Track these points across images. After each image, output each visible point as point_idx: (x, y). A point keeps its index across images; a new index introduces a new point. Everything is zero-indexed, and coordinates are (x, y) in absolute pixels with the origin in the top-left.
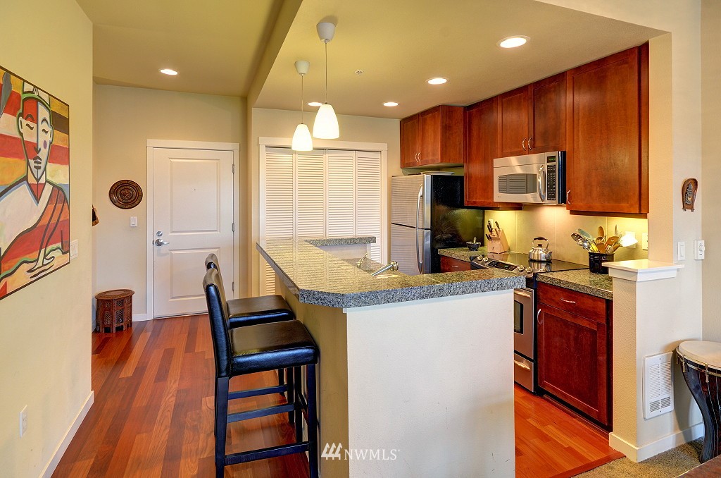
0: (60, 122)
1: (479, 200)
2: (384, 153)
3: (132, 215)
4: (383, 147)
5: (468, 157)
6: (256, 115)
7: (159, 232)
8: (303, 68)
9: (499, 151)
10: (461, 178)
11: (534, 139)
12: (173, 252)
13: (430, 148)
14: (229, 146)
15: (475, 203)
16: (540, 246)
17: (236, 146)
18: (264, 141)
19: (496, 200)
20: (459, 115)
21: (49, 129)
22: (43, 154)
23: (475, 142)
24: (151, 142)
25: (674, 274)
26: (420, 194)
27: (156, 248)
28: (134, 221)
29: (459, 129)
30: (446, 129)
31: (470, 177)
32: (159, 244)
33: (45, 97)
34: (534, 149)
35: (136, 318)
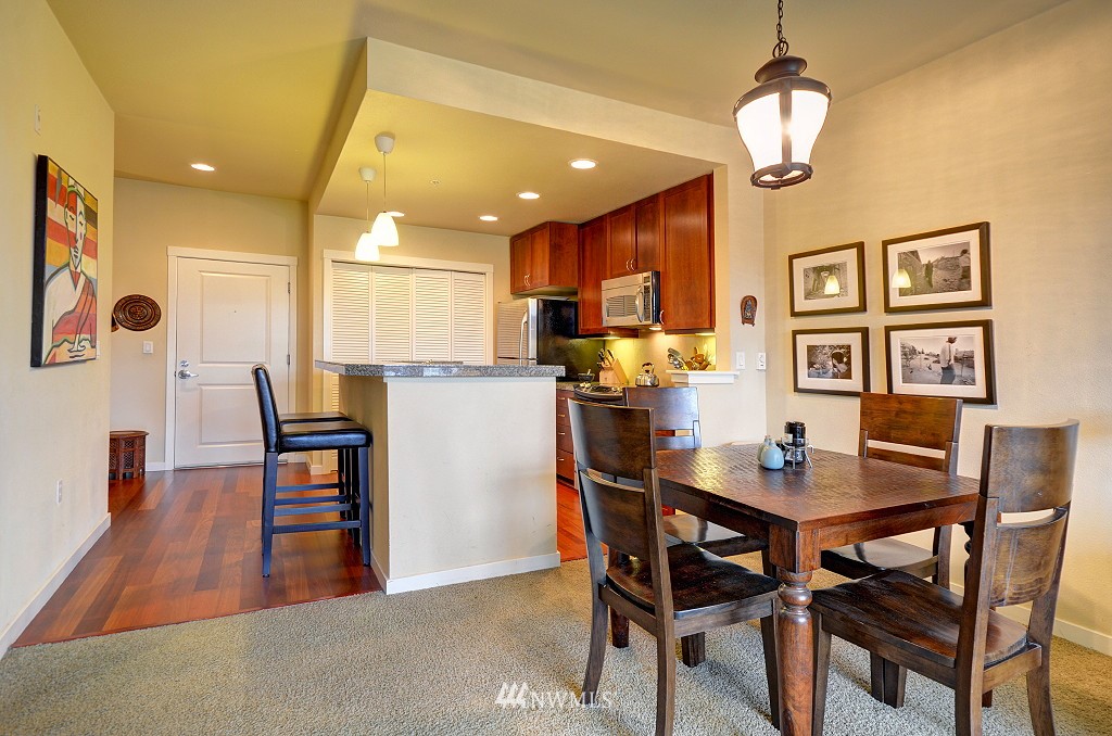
0: (91, 217)
1: (592, 326)
2: (490, 276)
3: (146, 338)
4: (488, 268)
5: (582, 281)
6: (318, 222)
7: (184, 362)
8: (368, 175)
9: (608, 273)
10: (576, 303)
11: (636, 260)
12: (203, 388)
13: (539, 271)
14: (284, 259)
15: (588, 330)
16: (648, 371)
17: (293, 261)
18: (329, 254)
19: (605, 324)
20: (572, 234)
21: (84, 222)
22: (80, 244)
23: (588, 264)
24: (173, 251)
25: (731, 380)
26: (525, 319)
27: (179, 381)
28: (149, 347)
29: (572, 249)
30: (556, 249)
31: (584, 303)
32: (183, 375)
33: (82, 191)
34: (637, 270)
35: (151, 466)
